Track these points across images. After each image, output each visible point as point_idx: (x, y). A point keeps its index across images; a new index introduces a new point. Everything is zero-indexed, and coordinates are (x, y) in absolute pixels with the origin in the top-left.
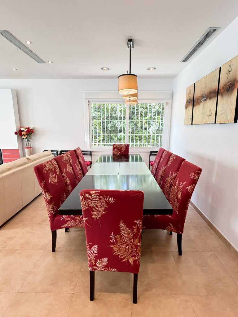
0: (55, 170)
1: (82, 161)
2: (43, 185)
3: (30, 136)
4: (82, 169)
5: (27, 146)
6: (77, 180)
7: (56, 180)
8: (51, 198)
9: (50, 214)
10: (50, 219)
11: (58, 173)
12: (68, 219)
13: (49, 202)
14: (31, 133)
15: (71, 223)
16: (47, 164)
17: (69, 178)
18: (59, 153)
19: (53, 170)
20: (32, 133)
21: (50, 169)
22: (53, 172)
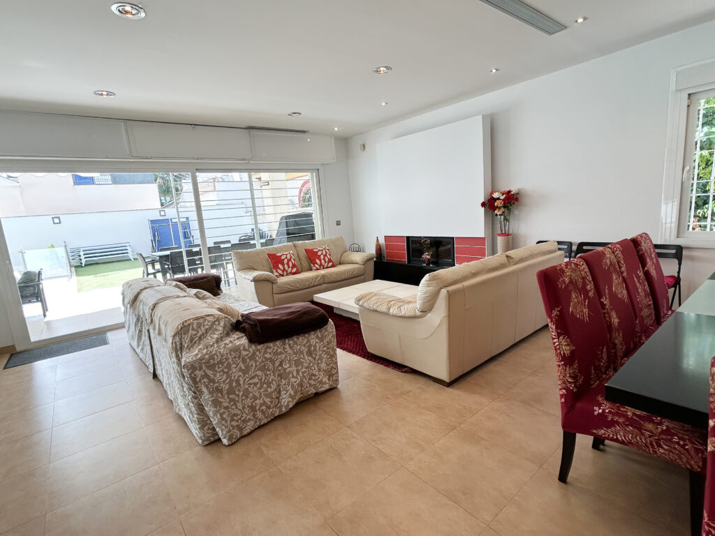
0: (584, 285)
1: (653, 273)
2: (557, 315)
3: (509, 210)
4: (653, 293)
5: (502, 231)
6: (637, 322)
7: (586, 310)
8: (572, 352)
9: (565, 389)
10: (563, 400)
11: (591, 294)
12: (616, 418)
13: (567, 360)
14: (512, 202)
15: (626, 433)
16: (567, 268)
17: (616, 312)
18: (574, 248)
19: (580, 284)
20: (514, 204)
21: (574, 281)
22: (578, 289)
